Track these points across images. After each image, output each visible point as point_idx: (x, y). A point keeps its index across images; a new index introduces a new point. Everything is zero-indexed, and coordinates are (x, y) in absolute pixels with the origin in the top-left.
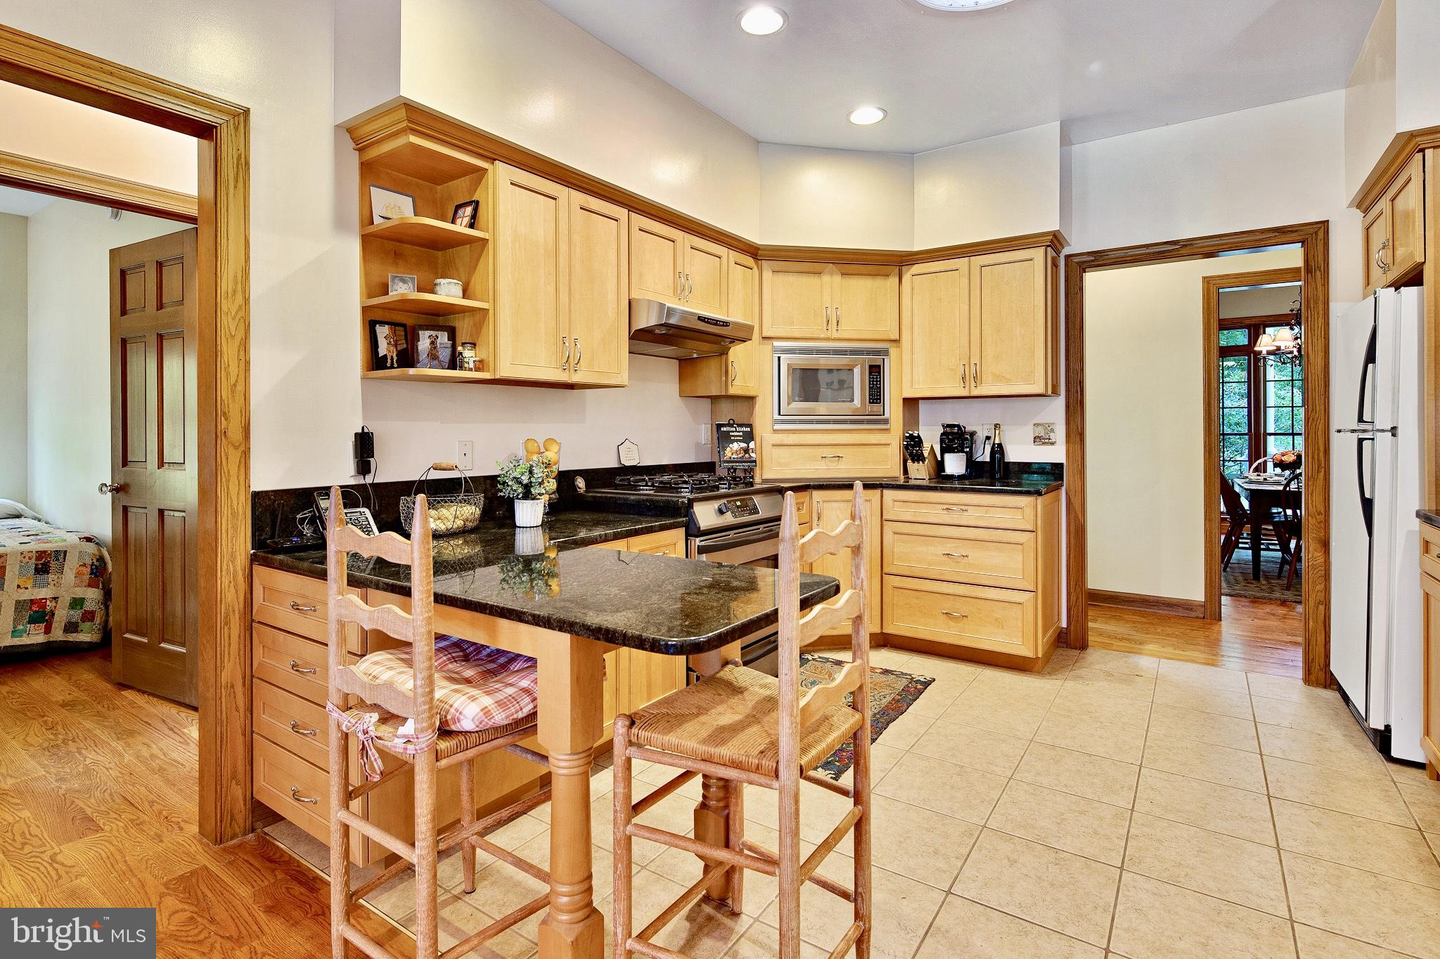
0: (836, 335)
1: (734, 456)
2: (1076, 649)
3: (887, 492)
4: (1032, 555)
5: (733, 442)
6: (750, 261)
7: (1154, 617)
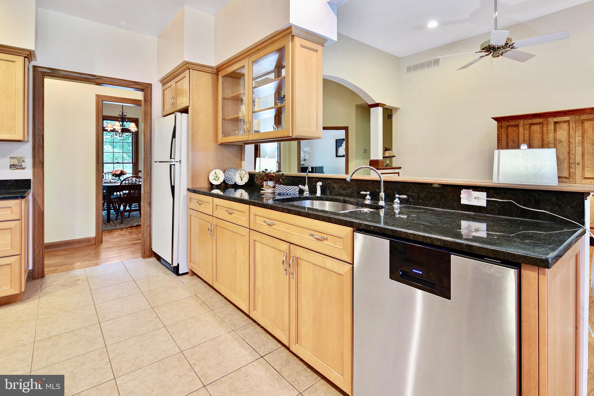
2: (38, 279)
7: (73, 250)
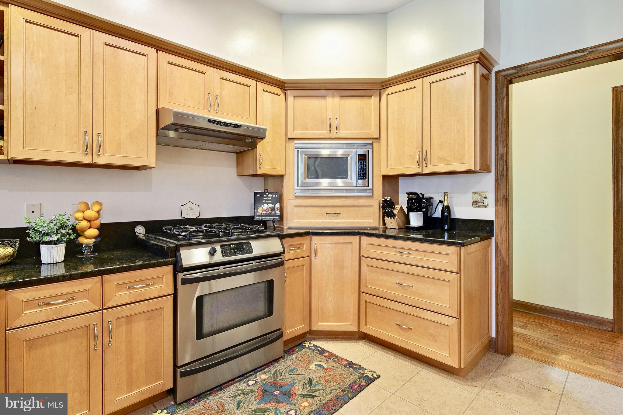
0: (336, 136)
1: (264, 212)
2: (502, 354)
3: (363, 238)
4: (456, 291)
5: (264, 204)
6: (278, 90)
